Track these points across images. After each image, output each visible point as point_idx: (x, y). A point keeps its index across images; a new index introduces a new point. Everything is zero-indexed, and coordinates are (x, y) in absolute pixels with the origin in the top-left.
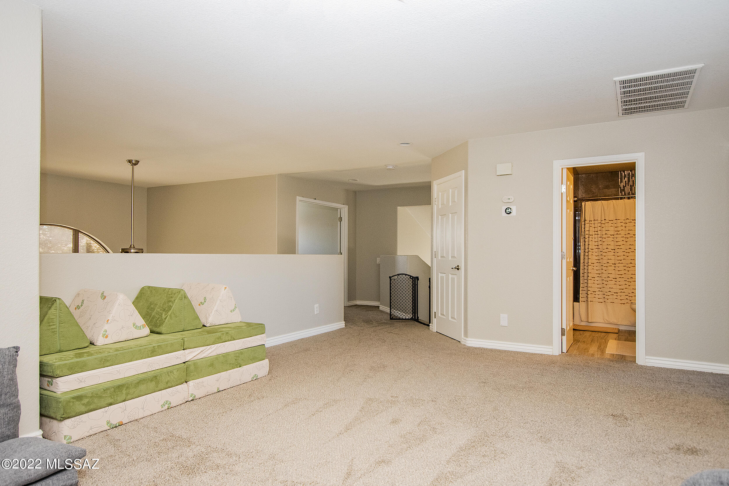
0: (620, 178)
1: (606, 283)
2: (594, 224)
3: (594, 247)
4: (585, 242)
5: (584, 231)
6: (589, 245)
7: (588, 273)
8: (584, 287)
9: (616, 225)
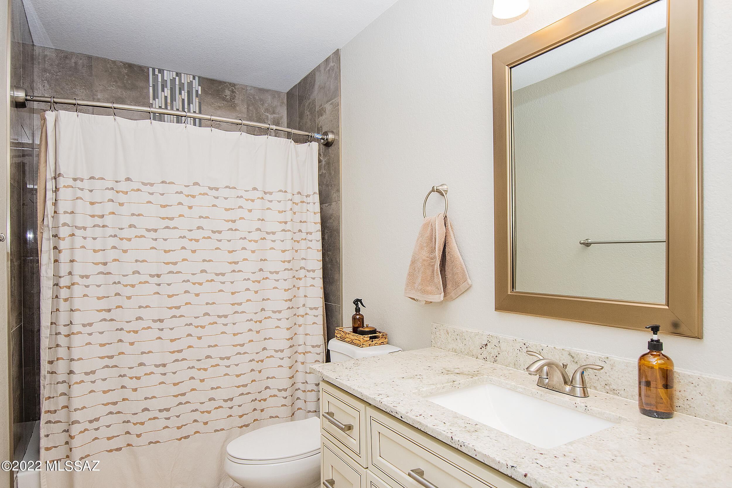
0: (151, 84)
1: (133, 384)
2: (91, 191)
3: (92, 270)
4: (60, 252)
5: (55, 212)
6: (72, 261)
7: (72, 360)
8: (55, 411)
9: (162, 201)
